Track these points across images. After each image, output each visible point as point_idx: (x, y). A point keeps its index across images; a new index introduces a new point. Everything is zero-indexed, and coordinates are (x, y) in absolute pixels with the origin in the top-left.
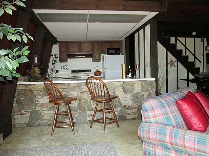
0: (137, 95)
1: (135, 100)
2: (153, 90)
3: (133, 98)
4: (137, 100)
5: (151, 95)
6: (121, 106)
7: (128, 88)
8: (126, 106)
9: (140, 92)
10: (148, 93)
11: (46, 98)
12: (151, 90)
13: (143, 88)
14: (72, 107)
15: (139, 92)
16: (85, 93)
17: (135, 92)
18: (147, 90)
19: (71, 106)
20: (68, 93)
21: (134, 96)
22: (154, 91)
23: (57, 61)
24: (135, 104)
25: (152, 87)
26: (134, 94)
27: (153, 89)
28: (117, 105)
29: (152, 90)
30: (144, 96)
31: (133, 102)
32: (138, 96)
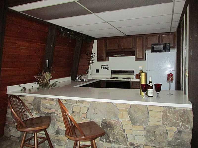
0: (154, 130)
1: (150, 138)
2: (187, 126)
3: (146, 134)
4: (153, 138)
5: (182, 134)
6: (126, 143)
7: (138, 116)
8: (134, 145)
9: (160, 126)
10: (175, 129)
11: (35, 114)
12: (182, 125)
13: (167, 120)
14: (61, 130)
15: (158, 126)
16: (75, 114)
17: (151, 124)
18: (174, 124)
19: (60, 128)
20: (56, 110)
21: (148, 131)
22: (188, 128)
23: (93, 60)
24: (150, 145)
25: (185, 120)
26: (148, 128)
27: (187, 124)
28: (119, 140)
29: (184, 126)
30: (167, 134)
31: (147, 141)
32: (155, 132)
